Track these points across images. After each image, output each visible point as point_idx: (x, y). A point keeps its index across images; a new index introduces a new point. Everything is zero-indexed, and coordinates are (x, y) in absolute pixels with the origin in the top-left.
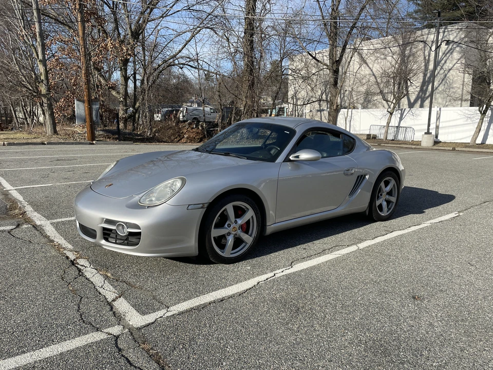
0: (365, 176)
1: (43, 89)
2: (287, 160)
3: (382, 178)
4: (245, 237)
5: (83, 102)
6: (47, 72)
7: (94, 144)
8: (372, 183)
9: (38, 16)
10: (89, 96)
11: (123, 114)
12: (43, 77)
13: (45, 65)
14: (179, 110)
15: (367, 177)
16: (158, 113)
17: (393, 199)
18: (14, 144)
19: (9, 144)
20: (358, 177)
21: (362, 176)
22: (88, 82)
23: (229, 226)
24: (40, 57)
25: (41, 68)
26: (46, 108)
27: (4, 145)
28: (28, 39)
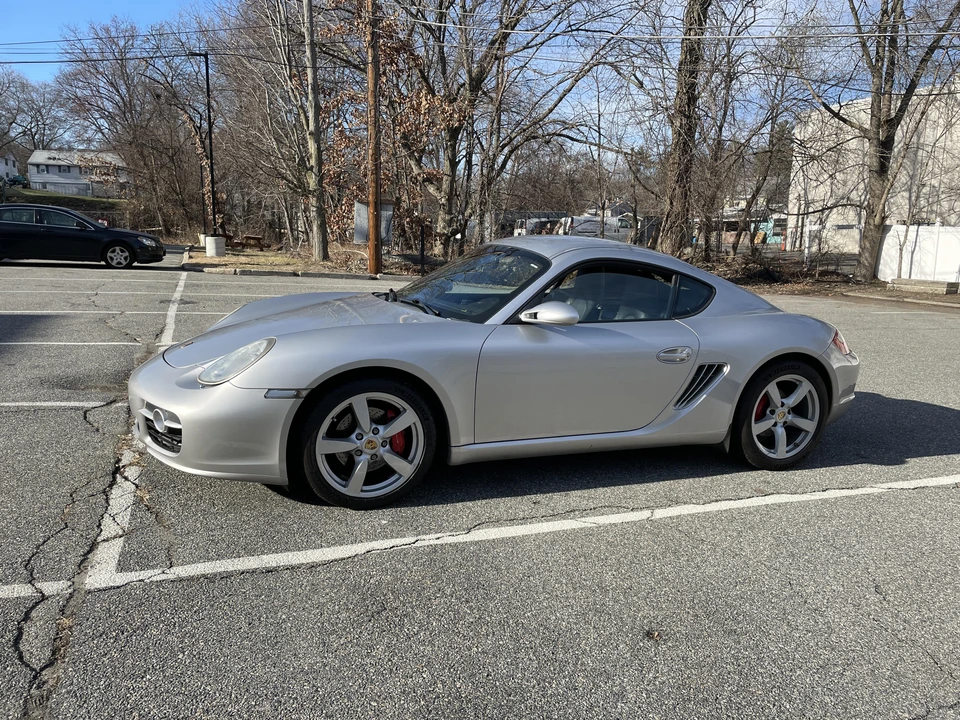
0: (720, 368)
1: (312, 181)
2: (514, 320)
3: (770, 375)
4: (396, 462)
5: (367, 204)
6: (319, 152)
7: (377, 279)
8: (738, 385)
9: (312, 56)
10: (377, 194)
11: (444, 228)
12: (313, 162)
13: (318, 141)
14: (557, 222)
15: (726, 370)
16: (521, 227)
17: (808, 425)
18: (250, 273)
19: (244, 273)
20: (701, 368)
21: (711, 367)
22: (376, 169)
23: (360, 437)
24: (312, 128)
25: (312, 147)
26: (314, 213)
27: (235, 273)
28: (295, 97)
